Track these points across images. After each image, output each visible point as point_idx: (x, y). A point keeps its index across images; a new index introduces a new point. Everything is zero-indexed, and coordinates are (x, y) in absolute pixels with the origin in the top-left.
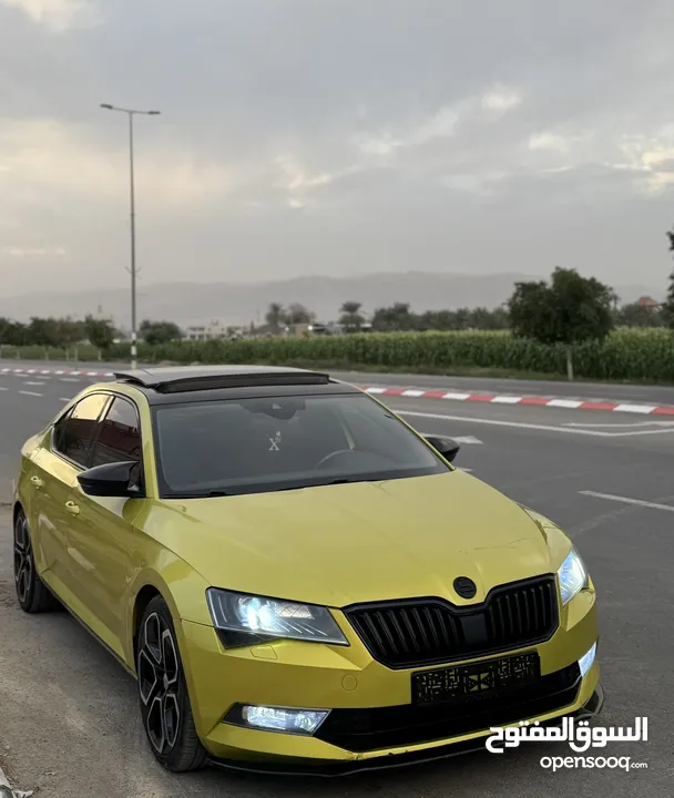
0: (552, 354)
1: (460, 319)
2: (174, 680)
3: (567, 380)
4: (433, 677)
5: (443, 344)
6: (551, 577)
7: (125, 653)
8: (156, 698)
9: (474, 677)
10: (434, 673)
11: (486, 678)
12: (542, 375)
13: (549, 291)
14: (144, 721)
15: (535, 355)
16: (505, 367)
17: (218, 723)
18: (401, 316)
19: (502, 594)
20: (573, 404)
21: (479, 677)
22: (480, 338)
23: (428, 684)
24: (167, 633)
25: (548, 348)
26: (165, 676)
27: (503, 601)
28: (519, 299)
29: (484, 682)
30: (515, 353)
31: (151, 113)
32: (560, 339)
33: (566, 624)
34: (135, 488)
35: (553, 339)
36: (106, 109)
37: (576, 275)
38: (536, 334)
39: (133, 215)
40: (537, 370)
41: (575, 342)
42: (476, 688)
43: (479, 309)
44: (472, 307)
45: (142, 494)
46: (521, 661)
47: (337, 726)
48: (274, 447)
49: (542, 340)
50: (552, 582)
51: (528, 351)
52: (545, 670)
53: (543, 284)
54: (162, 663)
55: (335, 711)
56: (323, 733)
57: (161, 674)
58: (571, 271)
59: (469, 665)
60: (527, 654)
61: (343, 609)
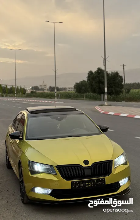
4: (77, 183)
17: (30, 191)
19: (96, 164)
33: (115, 172)
34: (21, 138)
46: (100, 180)
48: (58, 127)
50: (111, 162)
52: (107, 183)
55: (54, 189)
56: (51, 194)
59: (86, 181)
60: (103, 179)
61: (56, 166)
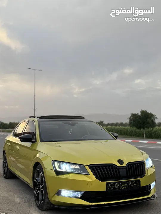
0: (140, 132)
1: (116, 124)
2: (43, 185)
3: (144, 138)
4: (112, 184)
5: (112, 129)
6: (143, 162)
7: (30, 182)
8: (38, 191)
9: (123, 185)
10: (112, 183)
11: (126, 186)
12: (137, 137)
13: (139, 116)
14: (35, 198)
15: (135, 132)
16: (128, 135)
17: (54, 195)
18: (101, 124)
19: (130, 165)
20: (146, 142)
21: (124, 185)
22: (122, 128)
23: (110, 186)
24: (41, 173)
25: (139, 131)
26: (41, 185)
27: (131, 166)
28: (132, 118)
29: (125, 187)
30: (130, 132)
31: (40, 70)
32: (142, 128)
33: (147, 174)
34: (34, 140)
35: (140, 128)
36: (29, 69)
37: (147, 112)
38: (136, 127)
39: (35, 95)
40: (136, 136)
41: (146, 129)
42: (123, 188)
43: (121, 123)
44: (119, 122)
45: (36, 141)
46: (135, 182)
47: (86, 196)
48: (70, 133)
49: (137, 128)
50: (144, 163)
51: (134, 132)
52: (142, 185)
53: (138, 114)
54: (40, 182)
55: (85, 192)
56: (82, 198)
57: (39, 185)
58: (145, 111)
59: (121, 182)
60: (137, 180)
61: (88, 166)
